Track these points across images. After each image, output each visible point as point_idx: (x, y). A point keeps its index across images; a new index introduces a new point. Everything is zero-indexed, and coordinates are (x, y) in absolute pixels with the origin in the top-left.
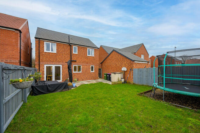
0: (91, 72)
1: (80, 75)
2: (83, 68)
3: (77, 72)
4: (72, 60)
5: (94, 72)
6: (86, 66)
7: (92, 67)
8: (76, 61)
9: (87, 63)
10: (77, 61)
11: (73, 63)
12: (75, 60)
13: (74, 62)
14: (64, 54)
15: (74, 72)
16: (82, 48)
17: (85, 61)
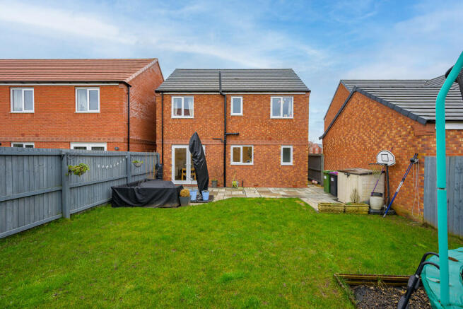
0: (282, 163)
1: (249, 172)
2: (257, 151)
3: (241, 163)
4: (229, 132)
5: (291, 163)
6: (265, 148)
7: (287, 152)
8: (238, 134)
9: (270, 139)
10: (242, 135)
11: (230, 141)
12: (235, 132)
13: (233, 138)
14: (210, 119)
15: (232, 163)
16: (254, 100)
17: (263, 134)
